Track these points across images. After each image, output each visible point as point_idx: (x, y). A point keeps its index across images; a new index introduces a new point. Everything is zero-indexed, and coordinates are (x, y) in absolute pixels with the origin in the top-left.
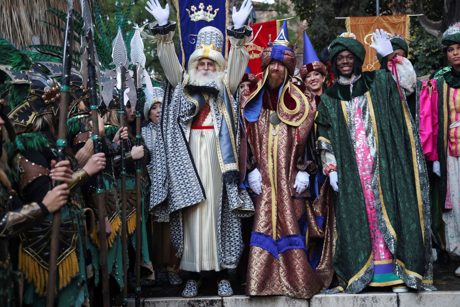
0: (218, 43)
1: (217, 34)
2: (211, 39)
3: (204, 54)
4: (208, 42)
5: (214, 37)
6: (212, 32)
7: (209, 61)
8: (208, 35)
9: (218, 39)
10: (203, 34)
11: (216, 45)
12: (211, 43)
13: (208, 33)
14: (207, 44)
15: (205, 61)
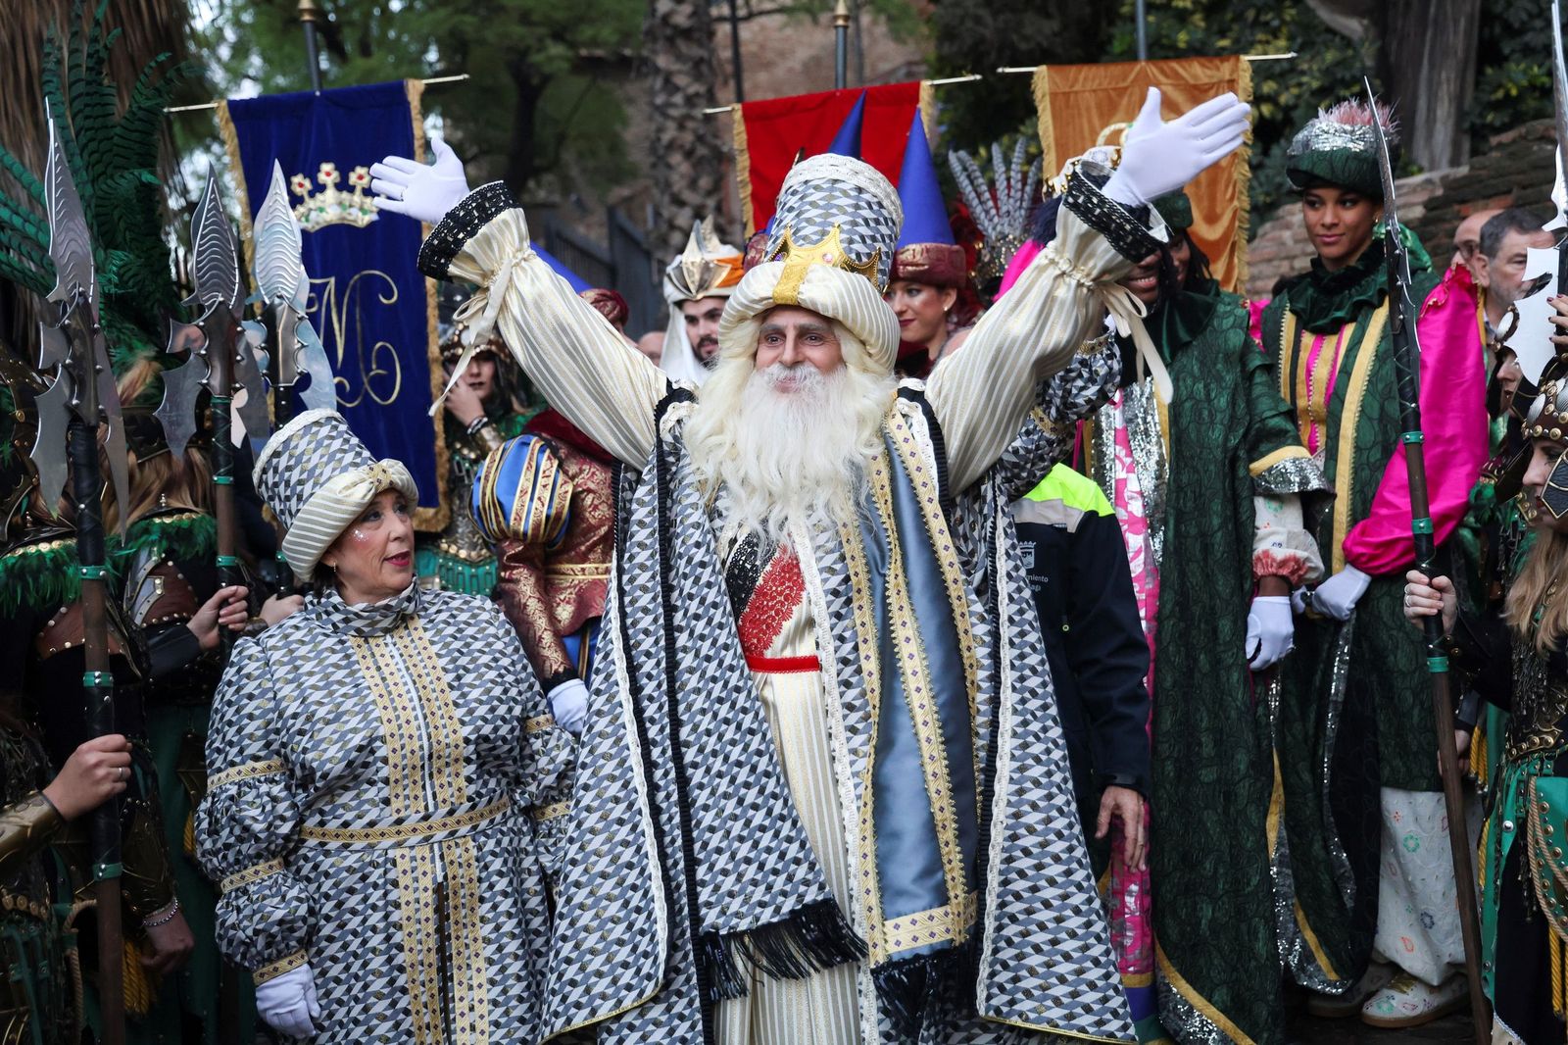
0: (863, 230)
1: (860, 190)
2: (829, 215)
3: (779, 289)
4: (808, 230)
5: (844, 201)
6: (836, 181)
7: (803, 320)
8: (816, 196)
9: (866, 213)
10: (794, 193)
11: (851, 241)
12: (824, 233)
13: (817, 188)
14: (805, 238)
15: (788, 322)
